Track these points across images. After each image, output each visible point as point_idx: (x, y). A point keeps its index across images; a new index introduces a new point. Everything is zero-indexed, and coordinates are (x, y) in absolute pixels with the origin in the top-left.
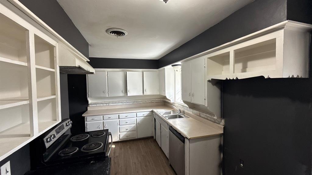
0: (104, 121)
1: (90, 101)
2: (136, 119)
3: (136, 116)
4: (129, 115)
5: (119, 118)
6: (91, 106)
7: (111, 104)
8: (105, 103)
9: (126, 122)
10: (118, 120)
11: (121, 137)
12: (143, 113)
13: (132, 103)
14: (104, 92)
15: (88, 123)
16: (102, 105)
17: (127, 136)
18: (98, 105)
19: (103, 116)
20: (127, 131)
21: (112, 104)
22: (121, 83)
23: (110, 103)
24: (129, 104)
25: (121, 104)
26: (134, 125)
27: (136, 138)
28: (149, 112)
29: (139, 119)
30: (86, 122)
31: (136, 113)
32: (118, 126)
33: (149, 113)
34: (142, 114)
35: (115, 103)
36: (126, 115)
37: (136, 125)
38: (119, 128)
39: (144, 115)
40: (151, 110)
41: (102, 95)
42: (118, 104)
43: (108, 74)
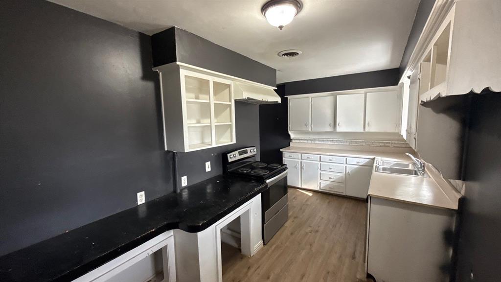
0: (302, 161)
1: (292, 136)
2: (346, 167)
3: (345, 162)
4: (335, 159)
5: (320, 161)
6: (294, 141)
7: (317, 142)
8: (310, 140)
9: (330, 168)
10: (319, 163)
11: (321, 187)
12: (357, 160)
13: (348, 144)
14: (306, 125)
15: (285, 159)
16: (306, 142)
17: (330, 188)
18: (301, 141)
19: (301, 155)
20: (331, 180)
21: (319, 142)
22: (329, 112)
23: (316, 140)
24: (342, 144)
25: (331, 143)
26: (342, 175)
27: (344, 194)
28: (368, 160)
29: (350, 168)
30: (283, 159)
31: (345, 158)
32: (319, 171)
33: (368, 162)
34: (355, 161)
35: (323, 140)
36: (331, 158)
37: (344, 176)
38: (320, 173)
39: (358, 162)
40: (372, 157)
41: (304, 129)
42: (326, 143)
43: (312, 101)
